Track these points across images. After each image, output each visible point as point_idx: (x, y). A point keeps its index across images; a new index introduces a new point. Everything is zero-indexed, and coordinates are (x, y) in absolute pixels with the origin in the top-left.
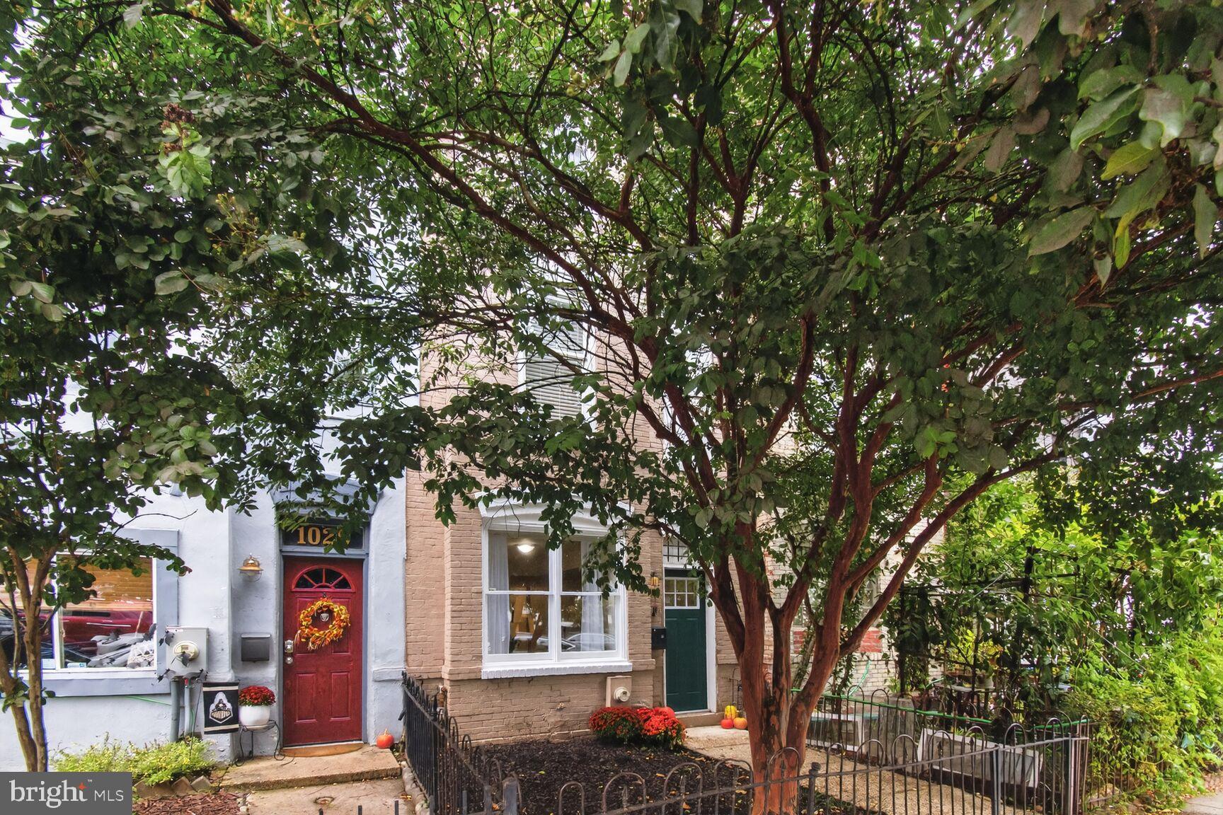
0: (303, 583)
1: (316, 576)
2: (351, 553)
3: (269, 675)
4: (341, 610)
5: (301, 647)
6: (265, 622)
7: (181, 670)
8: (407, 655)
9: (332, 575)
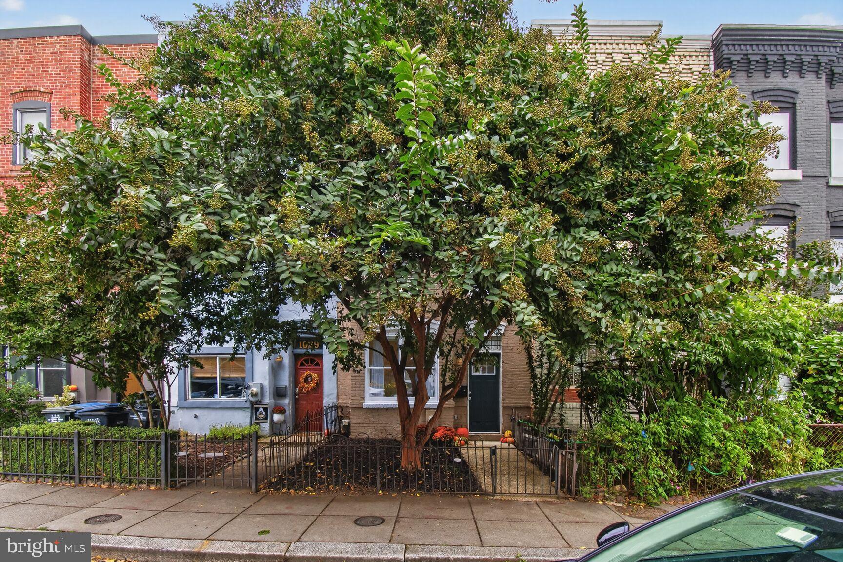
0: (302, 365)
1: (306, 361)
2: (317, 351)
3: (286, 402)
4: (315, 376)
5: (300, 391)
6: (285, 380)
7: (253, 399)
8: (338, 395)
9: (313, 361)
